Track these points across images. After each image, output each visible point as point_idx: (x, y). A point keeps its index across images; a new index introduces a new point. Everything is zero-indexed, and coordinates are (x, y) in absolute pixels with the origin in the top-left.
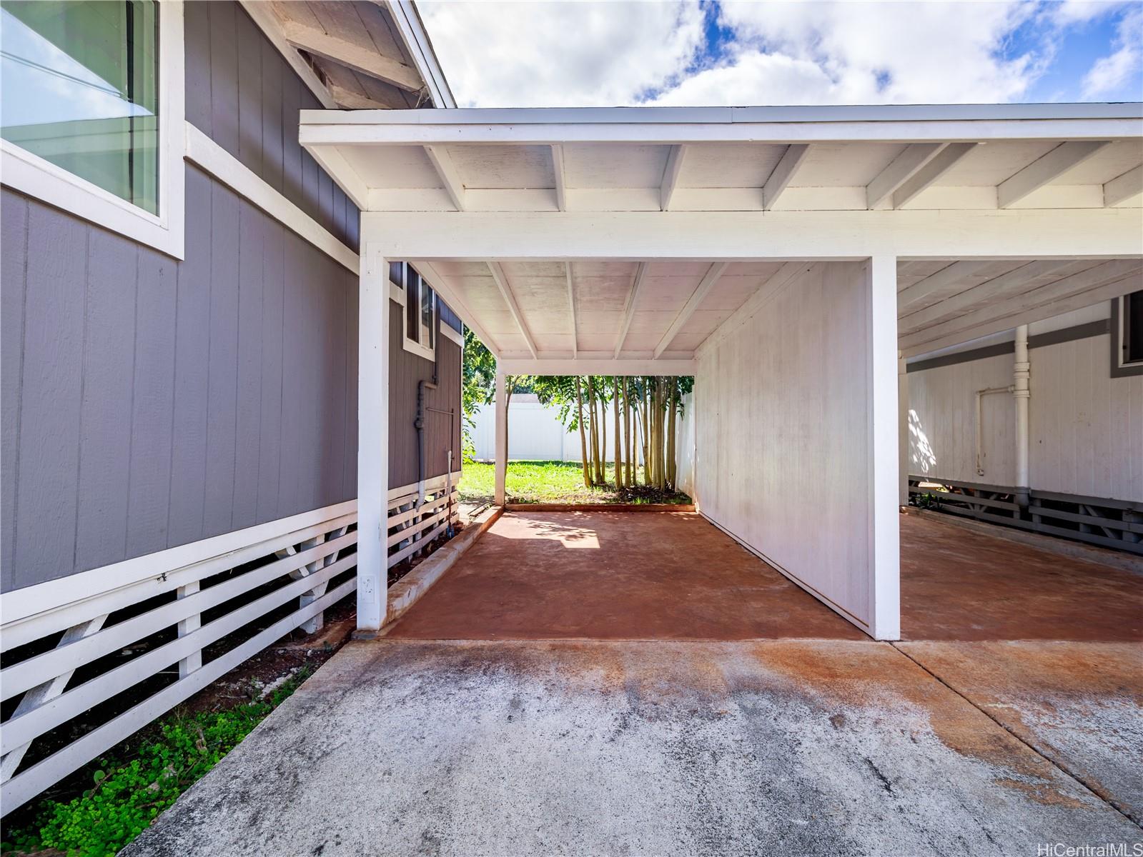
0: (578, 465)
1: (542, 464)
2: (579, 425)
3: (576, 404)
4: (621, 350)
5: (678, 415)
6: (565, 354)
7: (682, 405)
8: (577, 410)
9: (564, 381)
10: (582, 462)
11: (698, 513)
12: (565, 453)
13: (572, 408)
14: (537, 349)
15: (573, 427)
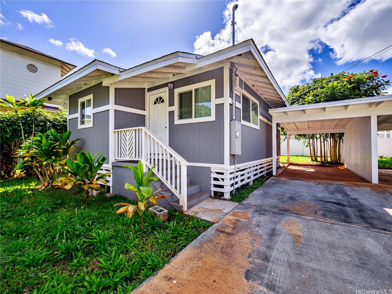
0: (309, 157)
1: (297, 156)
2: (309, 145)
3: (308, 140)
4: (321, 127)
5: (341, 142)
6: (305, 129)
7: (342, 140)
8: (308, 141)
9: (304, 136)
10: (310, 156)
11: (346, 167)
12: (304, 153)
13: (307, 141)
14: (297, 128)
15: (307, 146)
